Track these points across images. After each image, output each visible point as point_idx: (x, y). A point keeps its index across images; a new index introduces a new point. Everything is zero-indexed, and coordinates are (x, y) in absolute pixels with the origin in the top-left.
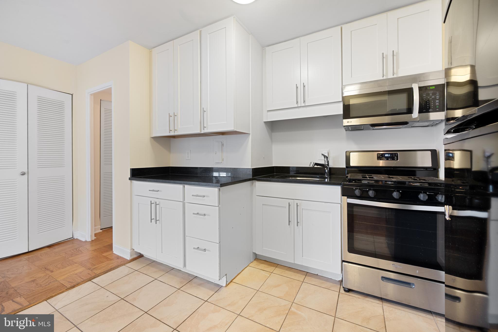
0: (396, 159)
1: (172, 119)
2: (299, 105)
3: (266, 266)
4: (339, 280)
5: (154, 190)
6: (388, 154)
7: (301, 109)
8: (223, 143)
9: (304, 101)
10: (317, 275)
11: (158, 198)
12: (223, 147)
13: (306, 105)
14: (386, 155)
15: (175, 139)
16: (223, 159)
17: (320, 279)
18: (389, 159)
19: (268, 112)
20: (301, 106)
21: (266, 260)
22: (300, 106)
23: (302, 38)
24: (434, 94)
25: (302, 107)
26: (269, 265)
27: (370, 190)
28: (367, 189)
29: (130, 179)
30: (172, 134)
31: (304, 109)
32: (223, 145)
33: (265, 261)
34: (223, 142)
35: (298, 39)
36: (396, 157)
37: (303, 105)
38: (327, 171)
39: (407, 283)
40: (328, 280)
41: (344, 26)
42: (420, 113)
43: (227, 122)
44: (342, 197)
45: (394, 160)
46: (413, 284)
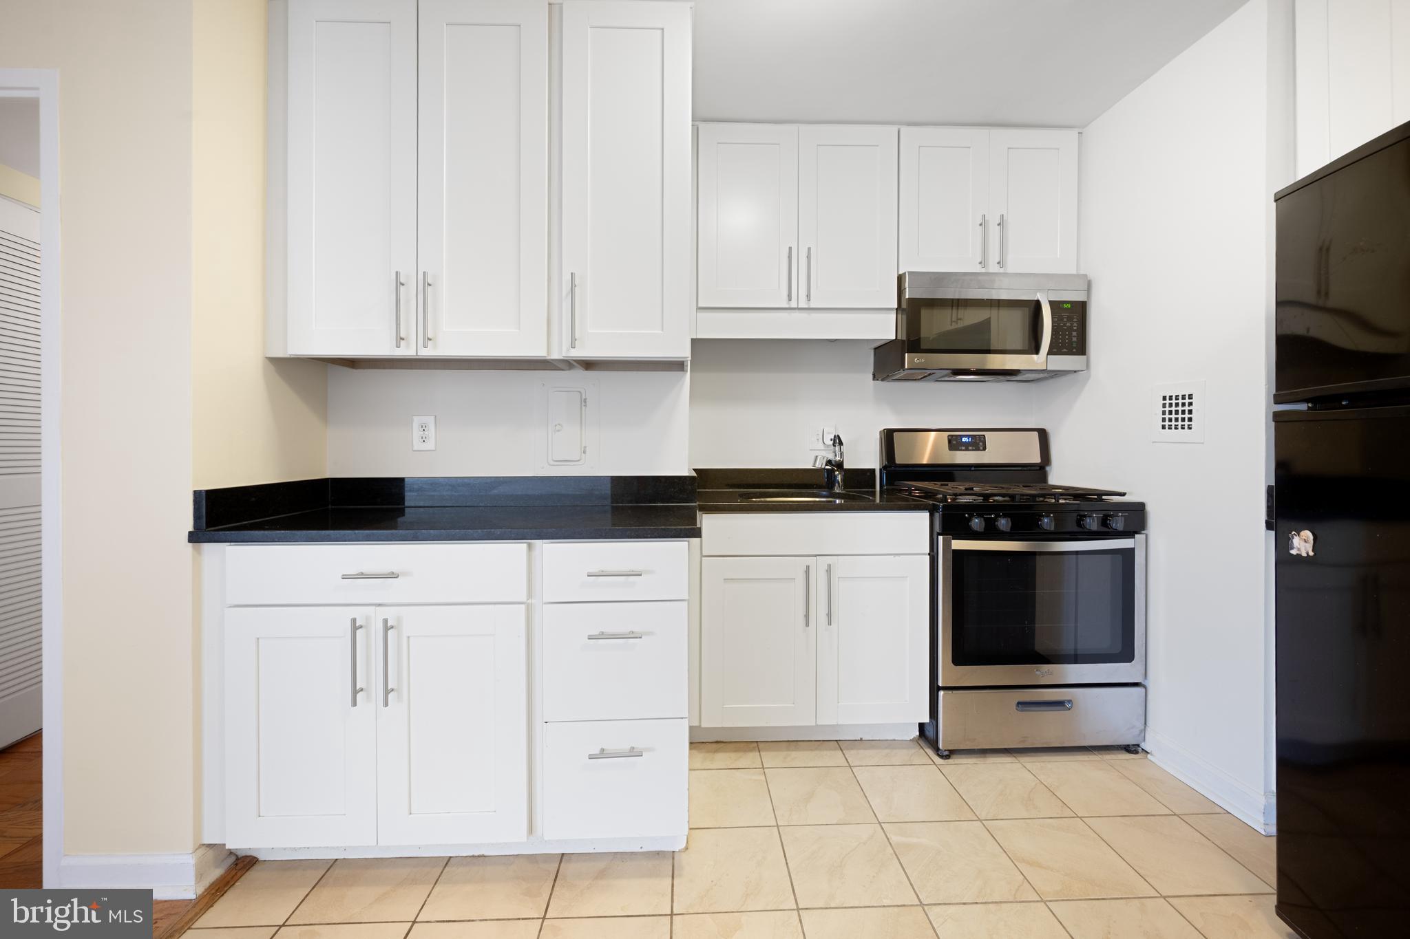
0: (981, 448)
1: (409, 293)
2: (794, 304)
3: (733, 755)
4: (912, 738)
5: (362, 574)
6: (968, 436)
7: (796, 314)
8: (584, 397)
9: (808, 297)
10: (861, 740)
11: (380, 605)
12: (584, 407)
13: (812, 306)
14: (964, 439)
15: (354, 370)
16: (585, 447)
17: (873, 747)
18: (970, 448)
19: (698, 311)
20: (799, 307)
21: (719, 740)
22: (796, 306)
23: (803, 127)
24: (1070, 319)
25: (797, 311)
26: (736, 751)
27: (998, 516)
28: (991, 515)
29: (194, 538)
30: (407, 351)
31: (804, 315)
32: (585, 402)
33: (717, 742)
34: (583, 391)
35: (794, 127)
36: (981, 444)
37: (803, 304)
38: (839, 478)
39: (1059, 704)
40: (891, 744)
41: (904, 129)
42: (1050, 352)
43: (662, 330)
44: (941, 538)
45: (977, 449)
46: (1070, 701)
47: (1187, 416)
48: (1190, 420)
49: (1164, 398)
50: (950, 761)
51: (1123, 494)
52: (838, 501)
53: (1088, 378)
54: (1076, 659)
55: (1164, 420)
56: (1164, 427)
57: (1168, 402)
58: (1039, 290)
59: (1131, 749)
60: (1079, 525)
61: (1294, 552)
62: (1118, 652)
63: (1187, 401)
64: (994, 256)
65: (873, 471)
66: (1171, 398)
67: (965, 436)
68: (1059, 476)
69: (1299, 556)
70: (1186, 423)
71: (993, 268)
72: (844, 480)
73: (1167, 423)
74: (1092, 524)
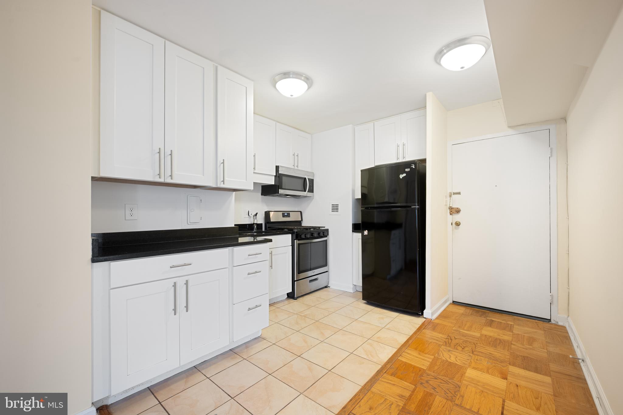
1: (161, 157)
8: (201, 199)
10: (275, 302)
12: (201, 203)
13: (256, 172)
24: (311, 183)
32: (201, 201)
34: (200, 197)
36: (289, 215)
38: (255, 227)
39: (316, 279)
40: (282, 301)
41: (277, 123)
42: (308, 192)
43: (246, 180)
44: (295, 241)
45: (288, 217)
46: (318, 278)
47: (337, 209)
48: (338, 210)
49: (332, 205)
50: (298, 300)
51: (325, 227)
52: (255, 234)
53: (313, 198)
54: (311, 270)
55: (332, 210)
56: (332, 211)
57: (333, 206)
58: (305, 175)
59: (326, 287)
60: (319, 235)
61: (364, 234)
62: (325, 264)
63: (337, 206)
64: (296, 165)
65: (262, 224)
66: (334, 205)
67: (286, 213)
68: (305, 224)
69: (365, 235)
70: (337, 210)
71: (296, 168)
72: (257, 227)
73: (333, 210)
74: (316, 235)
